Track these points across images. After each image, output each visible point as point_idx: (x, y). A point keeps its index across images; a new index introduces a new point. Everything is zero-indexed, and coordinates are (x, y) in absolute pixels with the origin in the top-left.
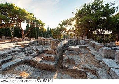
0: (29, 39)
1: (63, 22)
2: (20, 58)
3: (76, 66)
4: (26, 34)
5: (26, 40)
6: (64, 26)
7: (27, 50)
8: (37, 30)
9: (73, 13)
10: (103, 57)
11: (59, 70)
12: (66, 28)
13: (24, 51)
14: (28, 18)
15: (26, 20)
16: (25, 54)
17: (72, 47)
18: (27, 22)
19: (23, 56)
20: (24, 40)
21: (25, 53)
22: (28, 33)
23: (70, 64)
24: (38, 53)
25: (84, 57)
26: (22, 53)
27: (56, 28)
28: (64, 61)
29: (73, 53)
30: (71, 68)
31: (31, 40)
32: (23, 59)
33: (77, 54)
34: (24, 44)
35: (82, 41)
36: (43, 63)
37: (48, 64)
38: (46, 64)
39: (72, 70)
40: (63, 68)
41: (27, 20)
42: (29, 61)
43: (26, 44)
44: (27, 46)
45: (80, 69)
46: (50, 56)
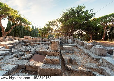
0: (13, 38)
1: (50, 22)
2: (9, 63)
3: (80, 66)
4: (8, 33)
5: (9, 40)
6: (51, 26)
7: (15, 52)
8: (21, 29)
9: (61, 15)
10: (96, 55)
11: (65, 73)
12: (53, 28)
13: (11, 53)
14: (12, 14)
15: (7, 17)
16: (15, 58)
17: (66, 46)
18: (9, 19)
19: (13, 60)
20: (8, 40)
21: (15, 56)
22: (10, 32)
23: (73, 64)
24: (31, 55)
25: (80, 56)
26: (11, 56)
27: (44, 28)
28: (66, 63)
29: (69, 52)
30: (77, 70)
31: (16, 40)
32: (15, 66)
33: (73, 53)
34: (8, 44)
35: (70, 41)
36: (47, 68)
37: (54, 68)
38: (52, 68)
39: (78, 71)
40: (68, 70)
41: (9, 17)
42: (24, 67)
43: (10, 44)
44: (12, 47)
45: (86, 70)
46: (54, 59)
